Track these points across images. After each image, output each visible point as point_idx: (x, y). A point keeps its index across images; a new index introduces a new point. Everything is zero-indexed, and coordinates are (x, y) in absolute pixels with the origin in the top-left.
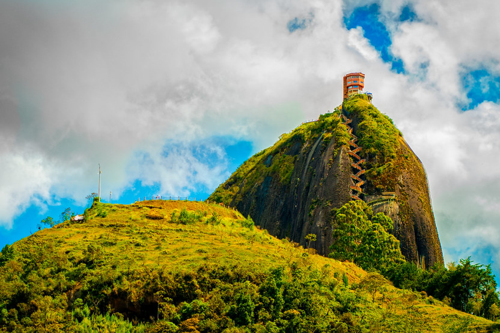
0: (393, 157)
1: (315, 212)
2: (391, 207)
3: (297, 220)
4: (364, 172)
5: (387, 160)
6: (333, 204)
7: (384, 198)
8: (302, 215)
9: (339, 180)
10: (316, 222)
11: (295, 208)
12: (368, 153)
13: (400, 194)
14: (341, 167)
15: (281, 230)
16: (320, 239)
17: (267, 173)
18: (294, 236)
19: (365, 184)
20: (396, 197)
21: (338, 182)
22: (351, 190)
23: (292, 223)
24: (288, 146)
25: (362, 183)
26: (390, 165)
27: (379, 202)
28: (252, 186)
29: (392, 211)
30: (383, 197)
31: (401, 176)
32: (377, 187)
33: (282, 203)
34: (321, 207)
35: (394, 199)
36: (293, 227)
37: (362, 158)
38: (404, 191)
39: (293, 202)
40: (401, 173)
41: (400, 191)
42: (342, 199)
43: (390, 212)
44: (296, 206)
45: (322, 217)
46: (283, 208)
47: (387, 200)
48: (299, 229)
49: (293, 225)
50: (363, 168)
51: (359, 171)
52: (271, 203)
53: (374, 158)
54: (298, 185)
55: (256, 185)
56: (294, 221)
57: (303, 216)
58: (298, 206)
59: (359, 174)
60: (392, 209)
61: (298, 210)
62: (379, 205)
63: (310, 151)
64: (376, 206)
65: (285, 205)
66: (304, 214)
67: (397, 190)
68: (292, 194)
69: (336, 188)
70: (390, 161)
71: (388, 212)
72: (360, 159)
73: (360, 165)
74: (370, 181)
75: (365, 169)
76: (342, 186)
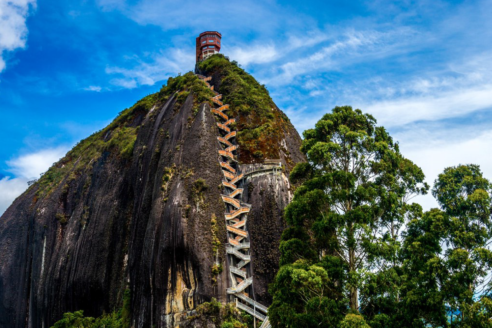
0: (270, 117)
1: (170, 185)
2: (278, 180)
3: (142, 197)
4: (234, 134)
5: (264, 120)
6: (196, 173)
7: (266, 167)
8: (149, 189)
9: (204, 141)
10: (172, 198)
11: (140, 182)
12: (239, 112)
13: (287, 163)
14: (205, 125)
15: (119, 211)
16: (180, 222)
17: (104, 148)
18: (138, 219)
19: (237, 149)
20: (282, 166)
21: (203, 144)
22: (220, 156)
23: (135, 201)
24: (129, 118)
25: (234, 148)
26: (268, 126)
27: (260, 172)
28: (87, 163)
29: (281, 184)
30: (264, 166)
31: (284, 140)
32: (255, 153)
33: (121, 179)
34: (179, 178)
35: (281, 169)
36: (137, 206)
37: (230, 118)
38: (290, 159)
39: (137, 175)
40: (284, 137)
41: (286, 159)
42: (209, 167)
43: (277, 186)
44: (140, 179)
45: (181, 190)
46: (122, 185)
47: (271, 170)
48: (145, 208)
49: (137, 204)
50: (232, 130)
51: (226, 133)
52: (108, 180)
53: (247, 118)
54: (143, 154)
55: (92, 161)
56: (138, 199)
57: (152, 191)
58: (144, 180)
59: (228, 137)
60: (281, 182)
61: (143, 185)
62: (260, 176)
63: (159, 113)
64: (256, 177)
65: (125, 181)
66: (152, 188)
67: (281, 157)
68: (135, 165)
69: (200, 152)
70: (267, 121)
71: (276, 186)
72: (227, 119)
73: (229, 126)
74: (244, 146)
75: (236, 130)
76: (208, 150)
